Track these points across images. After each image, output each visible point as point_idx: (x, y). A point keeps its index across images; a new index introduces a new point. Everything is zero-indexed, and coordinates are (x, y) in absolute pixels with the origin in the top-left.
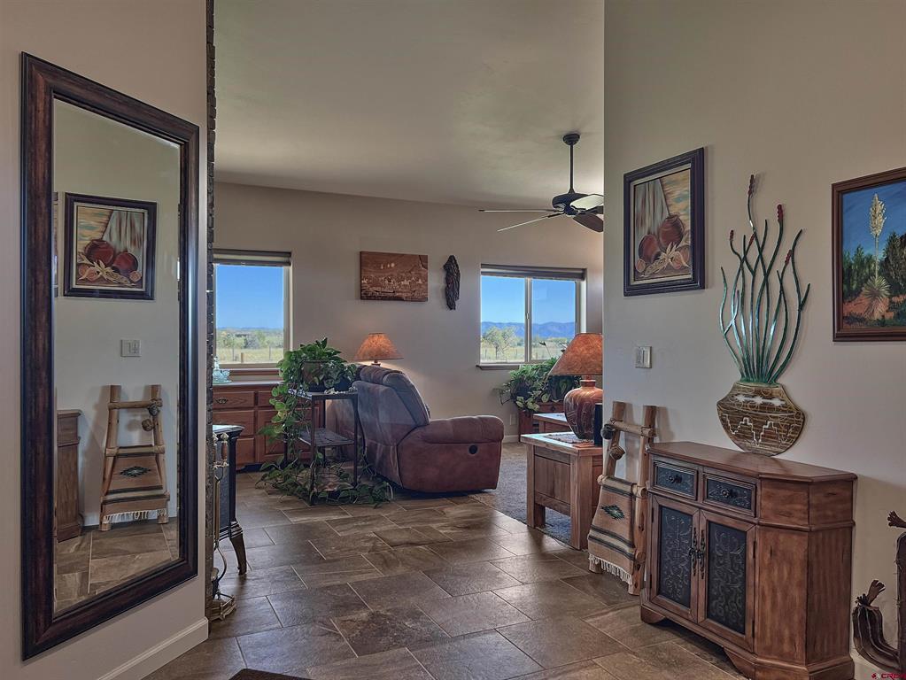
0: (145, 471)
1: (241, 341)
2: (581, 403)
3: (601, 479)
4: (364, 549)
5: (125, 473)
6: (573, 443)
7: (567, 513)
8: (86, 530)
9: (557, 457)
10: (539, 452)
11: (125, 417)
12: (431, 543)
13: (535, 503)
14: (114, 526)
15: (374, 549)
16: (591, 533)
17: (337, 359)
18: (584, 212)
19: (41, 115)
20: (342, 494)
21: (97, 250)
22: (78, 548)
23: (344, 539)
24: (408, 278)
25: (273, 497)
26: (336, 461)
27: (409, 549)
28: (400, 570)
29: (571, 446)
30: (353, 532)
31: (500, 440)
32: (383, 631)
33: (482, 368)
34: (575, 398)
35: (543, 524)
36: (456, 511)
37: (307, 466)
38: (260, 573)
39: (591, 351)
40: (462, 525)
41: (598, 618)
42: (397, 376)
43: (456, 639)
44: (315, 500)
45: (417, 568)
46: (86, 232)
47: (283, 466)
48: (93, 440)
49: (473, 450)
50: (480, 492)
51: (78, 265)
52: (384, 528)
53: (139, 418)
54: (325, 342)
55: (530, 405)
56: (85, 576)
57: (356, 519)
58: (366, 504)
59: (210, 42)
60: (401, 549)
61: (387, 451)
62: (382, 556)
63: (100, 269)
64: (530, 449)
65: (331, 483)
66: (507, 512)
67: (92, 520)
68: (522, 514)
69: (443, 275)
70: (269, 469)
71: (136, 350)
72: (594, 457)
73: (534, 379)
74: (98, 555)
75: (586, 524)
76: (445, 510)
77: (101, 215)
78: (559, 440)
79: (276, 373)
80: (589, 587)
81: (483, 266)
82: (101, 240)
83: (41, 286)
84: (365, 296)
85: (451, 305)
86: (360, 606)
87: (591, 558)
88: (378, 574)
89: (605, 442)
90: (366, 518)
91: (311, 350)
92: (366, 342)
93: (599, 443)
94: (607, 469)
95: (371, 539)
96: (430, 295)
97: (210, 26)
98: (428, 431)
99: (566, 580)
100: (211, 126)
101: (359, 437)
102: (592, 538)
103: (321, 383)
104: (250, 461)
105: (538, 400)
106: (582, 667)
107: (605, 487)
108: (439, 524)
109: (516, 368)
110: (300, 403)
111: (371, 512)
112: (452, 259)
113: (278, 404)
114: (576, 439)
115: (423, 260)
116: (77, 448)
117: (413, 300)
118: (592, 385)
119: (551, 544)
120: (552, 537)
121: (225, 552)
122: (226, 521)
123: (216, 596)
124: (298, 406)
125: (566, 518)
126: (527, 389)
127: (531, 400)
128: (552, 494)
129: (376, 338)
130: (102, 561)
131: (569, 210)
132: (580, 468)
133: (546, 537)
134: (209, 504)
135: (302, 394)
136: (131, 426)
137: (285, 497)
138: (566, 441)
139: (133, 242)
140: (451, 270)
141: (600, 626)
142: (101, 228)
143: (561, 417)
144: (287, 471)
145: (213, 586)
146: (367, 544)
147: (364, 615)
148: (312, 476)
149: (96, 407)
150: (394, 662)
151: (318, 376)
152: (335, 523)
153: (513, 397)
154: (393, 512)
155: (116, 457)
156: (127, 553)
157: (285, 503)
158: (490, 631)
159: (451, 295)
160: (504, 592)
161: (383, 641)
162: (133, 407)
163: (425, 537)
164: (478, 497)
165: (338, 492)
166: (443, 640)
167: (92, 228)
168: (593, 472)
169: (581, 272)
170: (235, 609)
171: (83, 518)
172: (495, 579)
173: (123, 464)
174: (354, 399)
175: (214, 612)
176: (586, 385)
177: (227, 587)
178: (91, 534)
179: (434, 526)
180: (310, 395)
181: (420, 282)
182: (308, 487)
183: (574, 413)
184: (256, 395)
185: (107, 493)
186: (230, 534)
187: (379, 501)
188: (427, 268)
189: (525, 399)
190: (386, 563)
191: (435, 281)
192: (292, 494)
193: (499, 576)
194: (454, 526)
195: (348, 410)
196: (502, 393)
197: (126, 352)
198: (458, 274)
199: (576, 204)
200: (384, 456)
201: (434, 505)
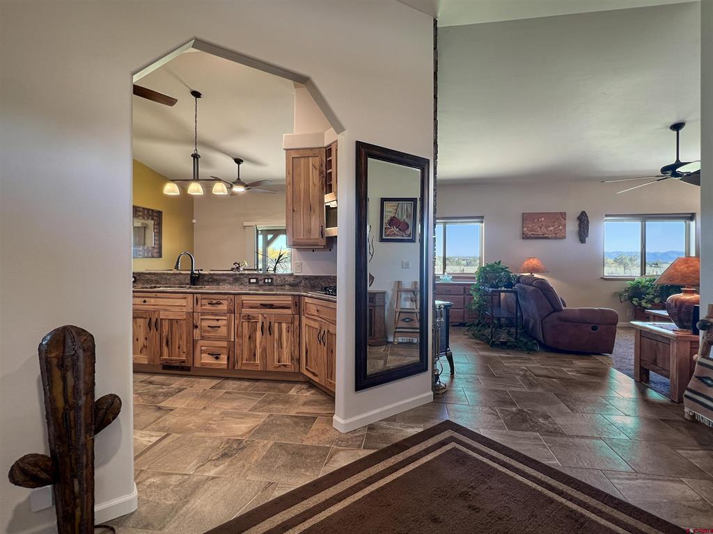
0: (412, 320)
1: (465, 262)
2: (681, 305)
3: (697, 357)
4: (517, 374)
5: (403, 320)
6: (674, 330)
7: (668, 376)
8: (388, 343)
9: (660, 339)
10: (643, 334)
11: (404, 295)
12: (561, 379)
13: (640, 366)
14: (399, 343)
15: (524, 375)
16: (686, 392)
17: (507, 271)
18: (689, 174)
19: (363, 165)
20: (508, 344)
21: (393, 221)
22: (384, 350)
23: (508, 367)
24: (553, 226)
25: (472, 340)
26: (507, 326)
27: (546, 379)
28: (539, 390)
29: (671, 333)
30: (513, 364)
31: (616, 324)
32: (524, 421)
33: (605, 279)
34: (676, 300)
35: (648, 380)
36: (580, 363)
37: (489, 327)
38: (461, 376)
39: (691, 269)
40: (584, 372)
41: (689, 452)
42: (542, 282)
43: (572, 436)
44: (494, 345)
45: (550, 391)
46: (389, 214)
47: (477, 325)
48: (391, 303)
49: (594, 328)
50: (599, 354)
51: (385, 228)
52: (532, 365)
53: (409, 296)
54: (499, 262)
55: (644, 304)
56: (385, 362)
57: (515, 358)
58: (522, 351)
59: (435, 119)
60: (541, 378)
61: (535, 323)
62: (529, 380)
63: (395, 230)
64: (637, 331)
65: (503, 337)
66: (619, 369)
67: (391, 339)
68: (630, 372)
69: (577, 223)
70: (470, 326)
71: (407, 265)
72: (691, 341)
73: (648, 288)
74: (391, 354)
75: (683, 386)
76: (574, 362)
77: (394, 206)
78: (662, 327)
79: (474, 278)
80: (683, 429)
81: (607, 216)
82: (394, 217)
83: (363, 237)
84: (525, 237)
85: (582, 240)
86: (513, 404)
87: (686, 410)
88: (526, 389)
89: (702, 332)
90: (521, 358)
91: (492, 266)
92: (526, 263)
93: (696, 332)
94: (702, 350)
95: (523, 370)
96: (568, 235)
97: (436, 111)
98: (562, 314)
99: (663, 420)
100: (436, 158)
101: (518, 314)
102: (686, 396)
103: (497, 283)
104: (461, 321)
105: (651, 301)
106: (669, 480)
107: (700, 364)
108: (568, 369)
109: (634, 280)
110: (486, 294)
111: (525, 356)
112: (583, 213)
113: (474, 293)
114: (677, 328)
115: (563, 215)
116: (384, 308)
117: (556, 238)
118: (692, 292)
119: (654, 395)
120: (655, 391)
121: (443, 362)
122: (443, 348)
123: (438, 383)
124: (485, 295)
125: (667, 380)
126: (642, 293)
127: (645, 300)
128: (655, 362)
129: (531, 260)
130: (393, 357)
131: (676, 175)
132: (678, 349)
133: (649, 390)
134: (434, 338)
135: (487, 289)
136: (406, 300)
137: (478, 341)
138: (668, 329)
139: (407, 217)
140: (583, 220)
141: (690, 458)
142: (394, 211)
143: (665, 313)
144: (479, 328)
145: (436, 377)
146: (521, 372)
147: (514, 409)
148: (492, 332)
149: (392, 290)
150: (529, 439)
151: (495, 280)
152: (504, 358)
153: (631, 298)
154: (539, 358)
155: (400, 312)
156: (402, 355)
157: (477, 344)
158: (597, 438)
159: (583, 234)
160: (612, 417)
161: (524, 426)
162: (407, 291)
163: (557, 374)
164: (599, 358)
165: (506, 342)
166: (563, 434)
167: (390, 212)
168: (691, 352)
169: (690, 215)
170: (447, 391)
171: (387, 338)
172: (604, 407)
173: (403, 316)
174: (516, 293)
175: (436, 390)
176: (686, 292)
177: (444, 379)
178: (390, 345)
179: (565, 369)
180: (491, 289)
181: (561, 227)
182: (490, 337)
183: (675, 311)
184: (465, 289)
185: (397, 328)
186: (446, 354)
187: (530, 350)
188: (565, 219)
189: (640, 300)
190: (531, 385)
191: (572, 227)
192: (481, 340)
193: (607, 406)
194: (578, 372)
195: (513, 299)
196: (620, 295)
197: (404, 266)
198: (588, 221)
199: (680, 170)
200: (533, 326)
201: (567, 358)
